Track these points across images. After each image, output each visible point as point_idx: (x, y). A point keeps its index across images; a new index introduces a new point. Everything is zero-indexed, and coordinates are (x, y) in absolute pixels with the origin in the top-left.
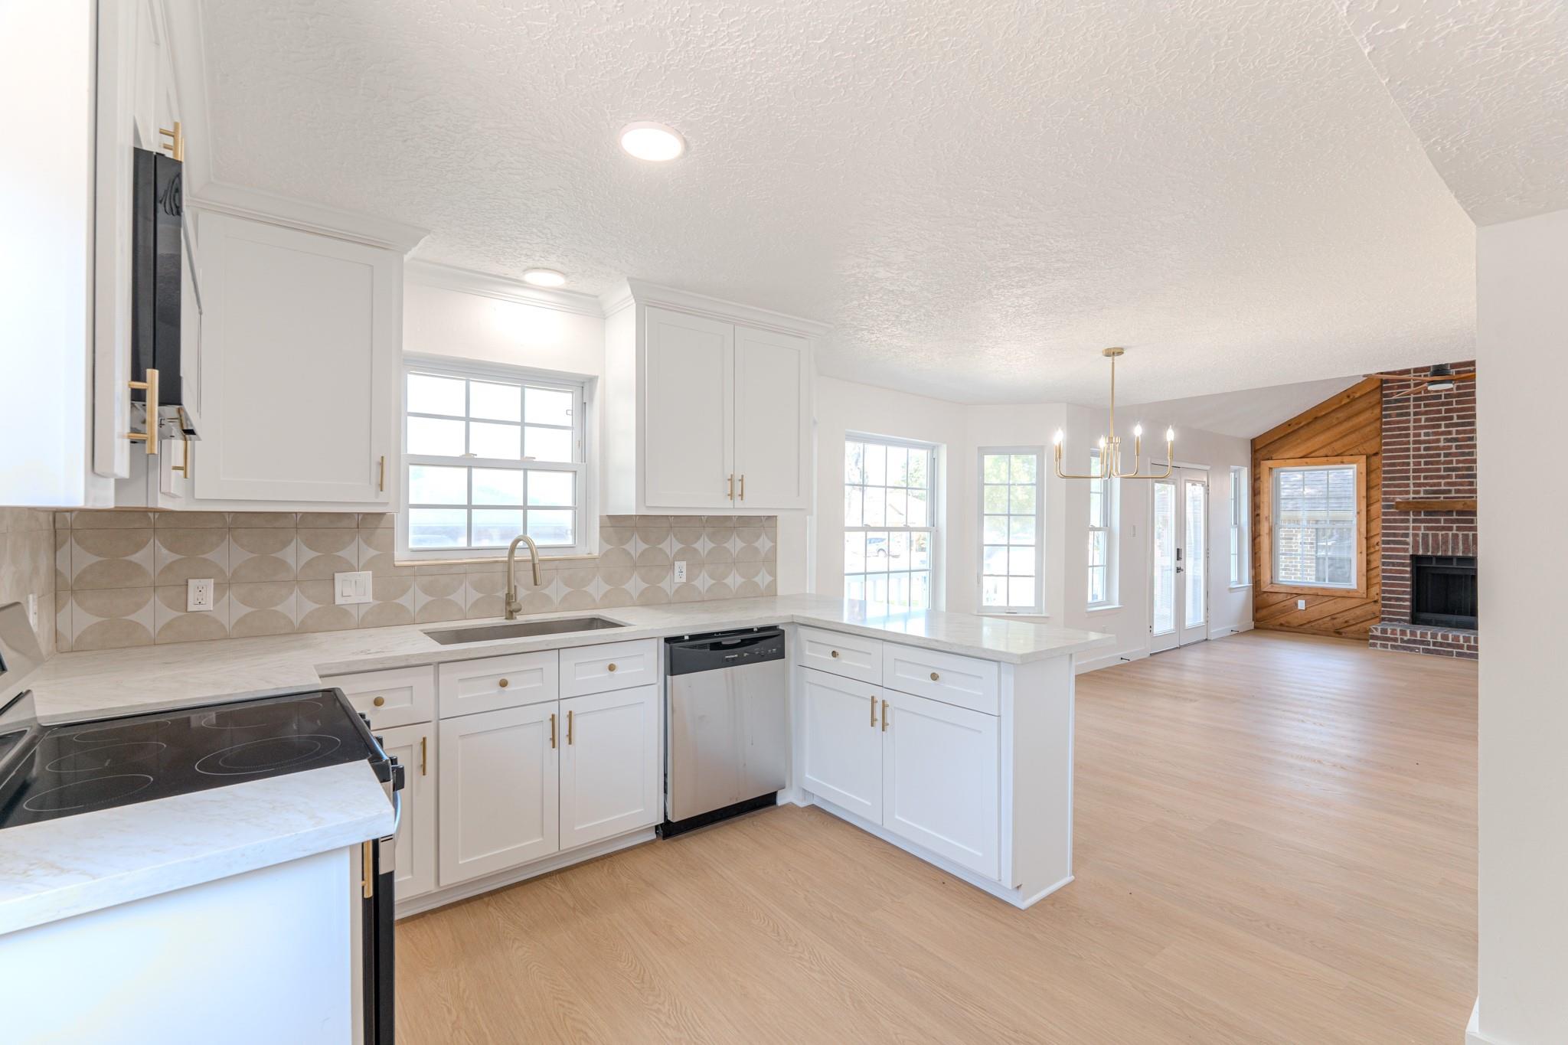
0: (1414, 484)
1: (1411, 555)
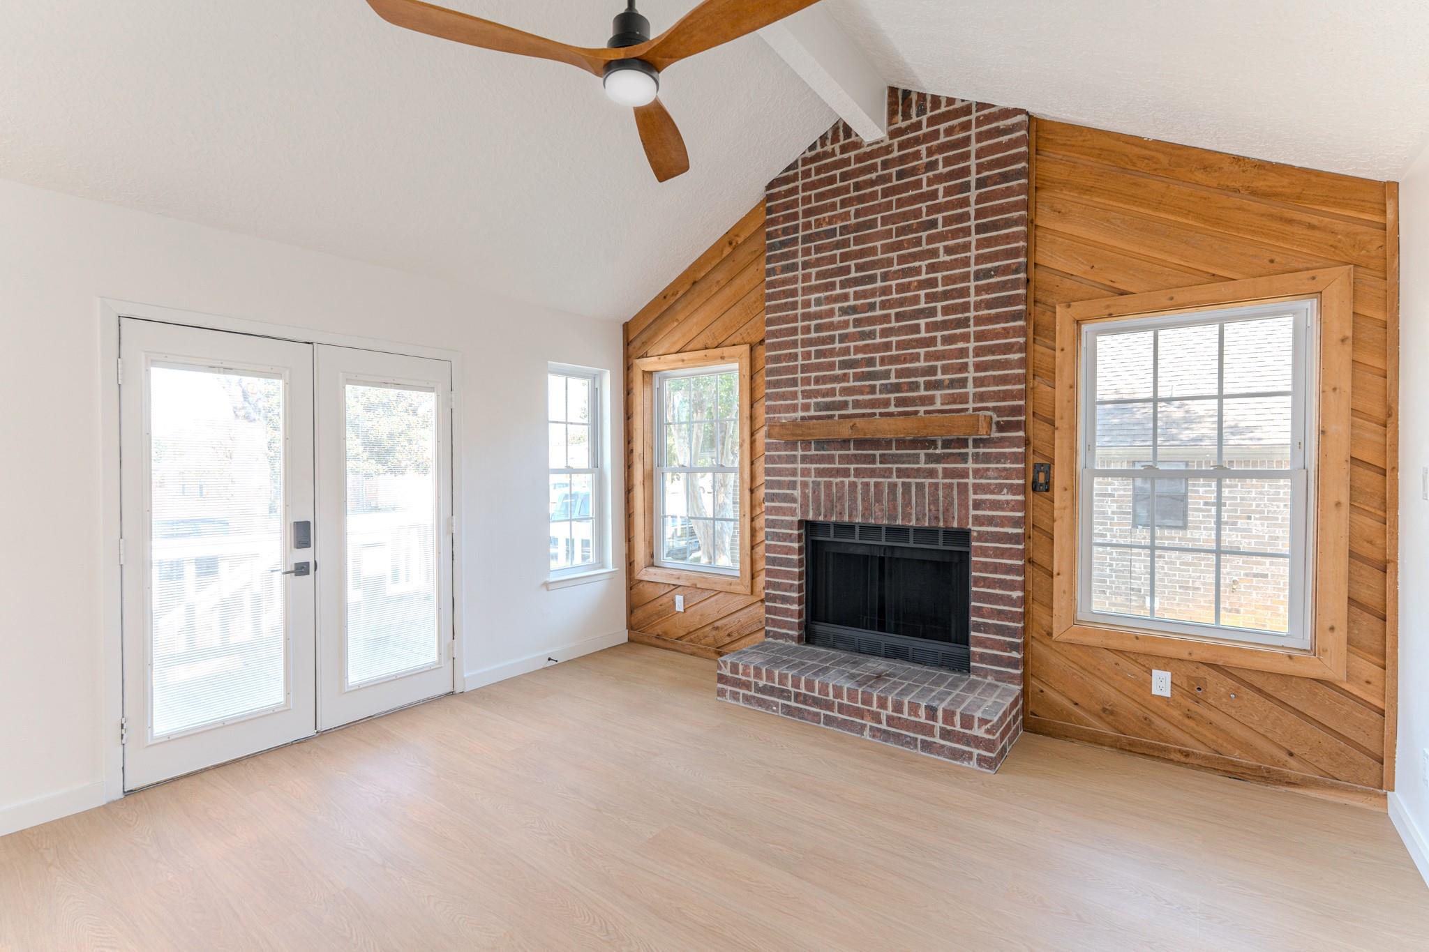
0: (802, 392)
1: (800, 522)
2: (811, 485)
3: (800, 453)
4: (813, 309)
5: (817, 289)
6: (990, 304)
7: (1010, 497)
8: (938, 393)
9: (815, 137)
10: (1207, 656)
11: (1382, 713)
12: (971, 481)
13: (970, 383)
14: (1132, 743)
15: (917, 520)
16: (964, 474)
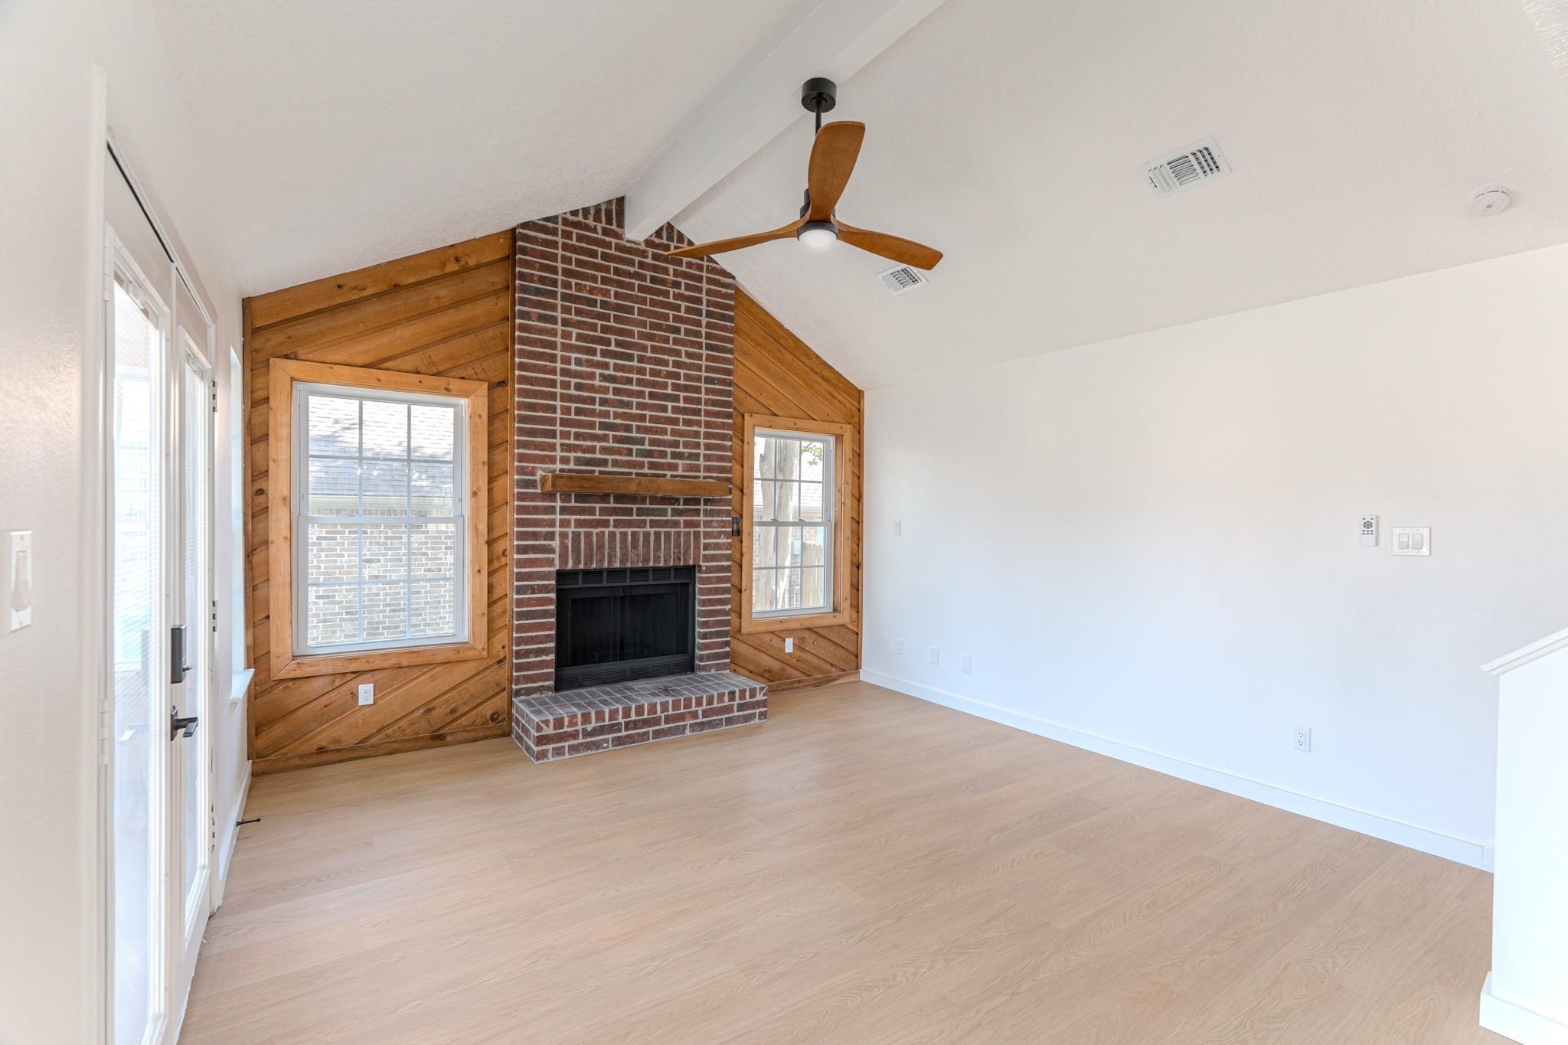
0: (561, 445)
1: (557, 571)
2: (570, 536)
3: (558, 504)
4: (573, 367)
5: (578, 349)
6: (714, 403)
7: (725, 541)
8: (680, 462)
9: (579, 206)
10: (807, 624)
11: (857, 634)
12: (702, 529)
13: (702, 458)
15: (665, 561)
16: (697, 524)
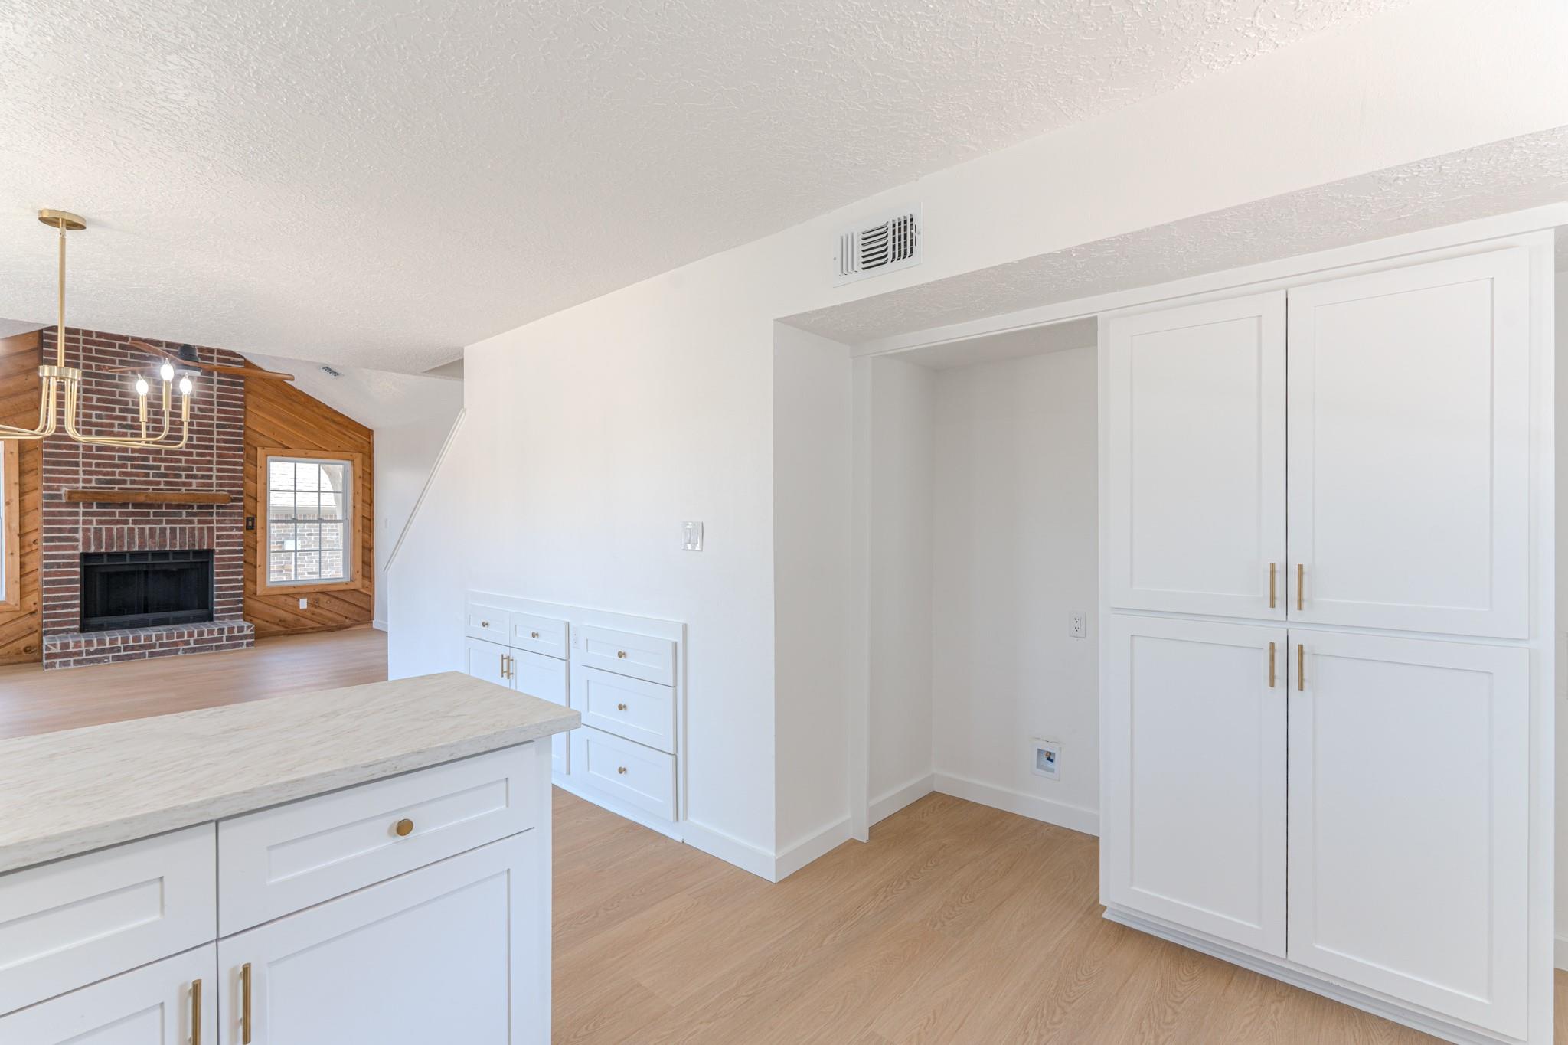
0: (83, 471)
1: (81, 554)
2: (93, 530)
3: (81, 509)
4: (94, 420)
6: (225, 441)
7: (237, 533)
8: (194, 481)
10: (320, 589)
11: (371, 596)
12: (215, 525)
13: (214, 478)
14: (293, 631)
15: (180, 546)
16: (211, 522)
